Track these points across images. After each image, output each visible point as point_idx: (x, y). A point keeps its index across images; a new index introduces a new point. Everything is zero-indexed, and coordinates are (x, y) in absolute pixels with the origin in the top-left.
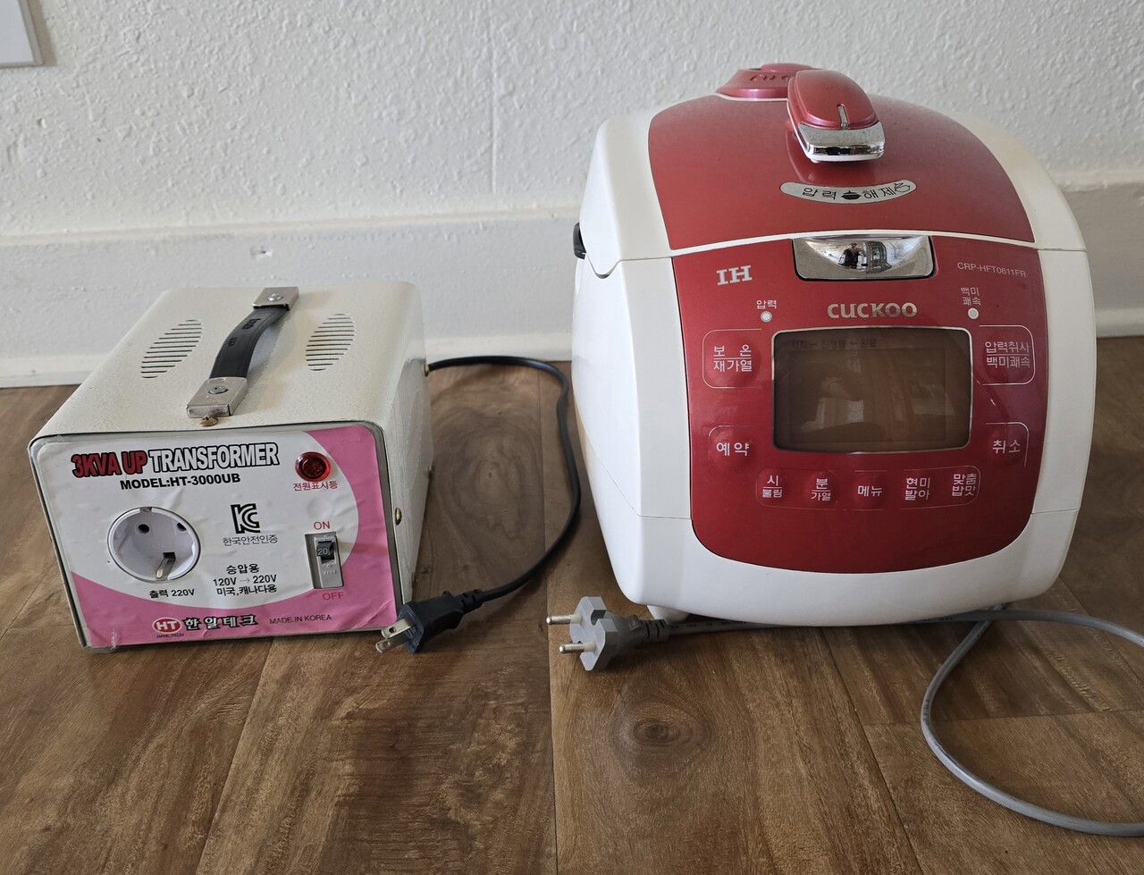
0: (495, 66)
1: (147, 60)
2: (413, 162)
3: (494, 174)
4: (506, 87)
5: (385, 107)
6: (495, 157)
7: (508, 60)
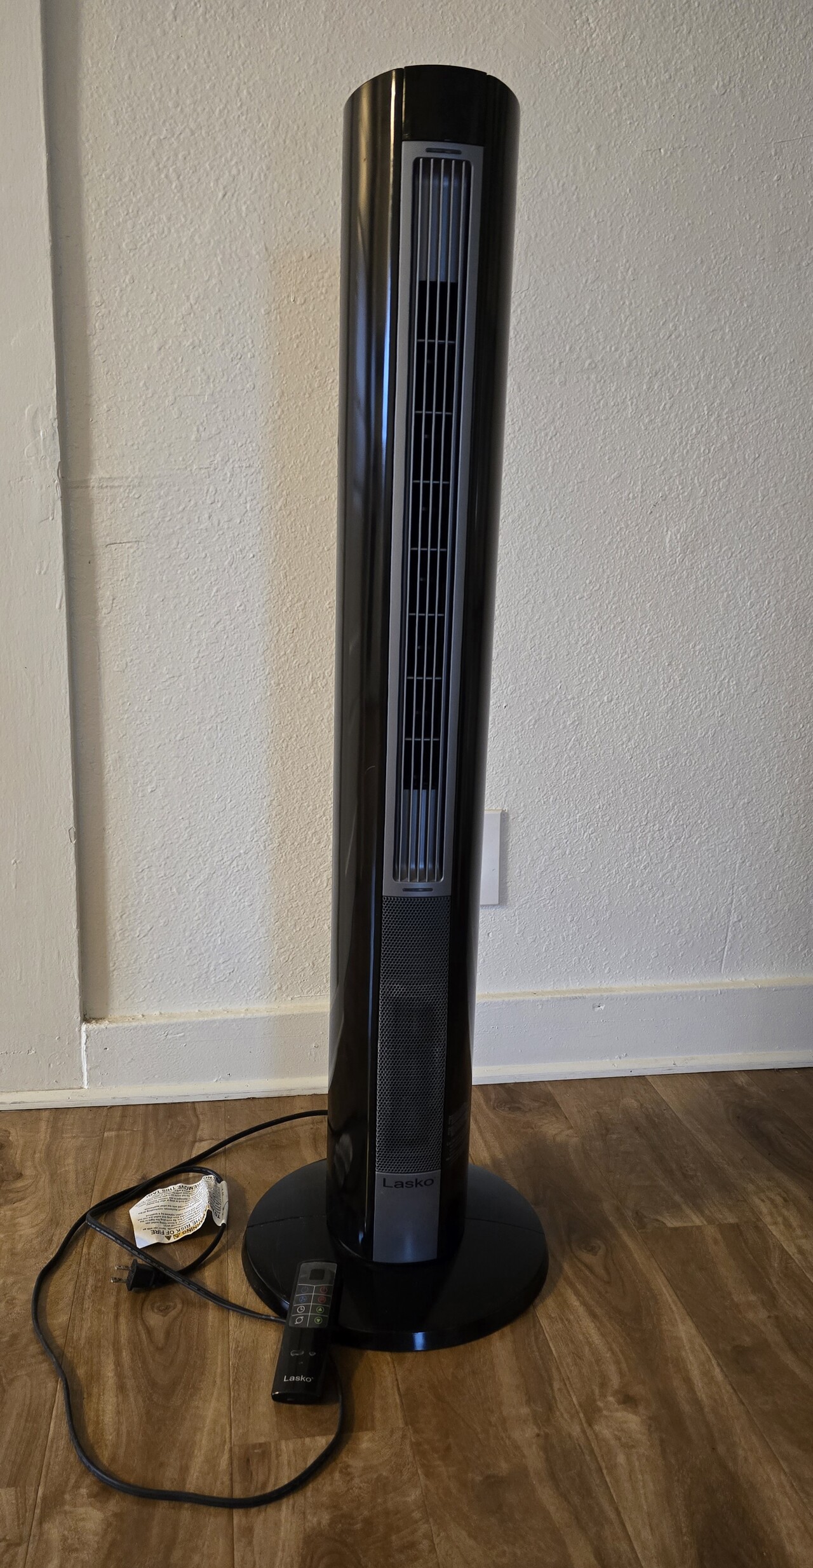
0: (733, 907)
1: (554, 903)
2: (682, 956)
3: (724, 962)
4: (738, 917)
5: (672, 928)
6: (725, 953)
7: (741, 903)
